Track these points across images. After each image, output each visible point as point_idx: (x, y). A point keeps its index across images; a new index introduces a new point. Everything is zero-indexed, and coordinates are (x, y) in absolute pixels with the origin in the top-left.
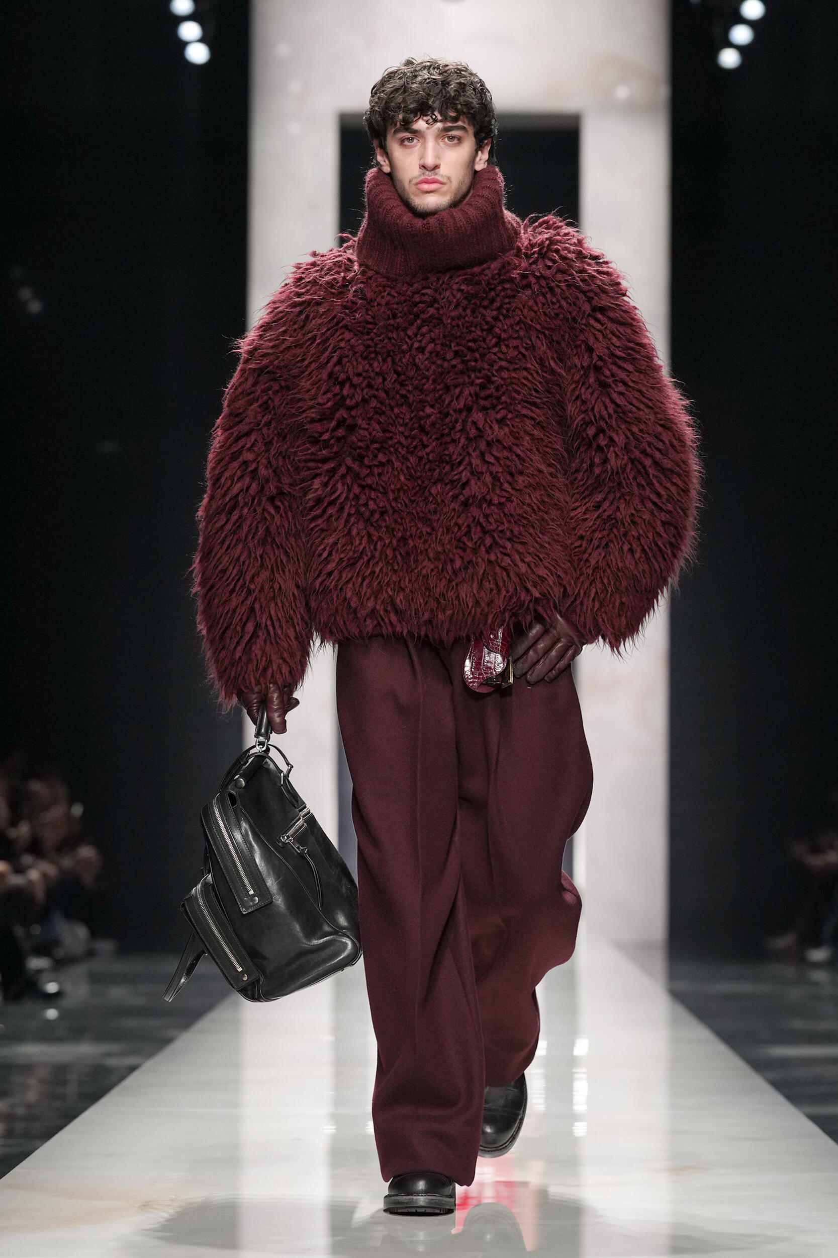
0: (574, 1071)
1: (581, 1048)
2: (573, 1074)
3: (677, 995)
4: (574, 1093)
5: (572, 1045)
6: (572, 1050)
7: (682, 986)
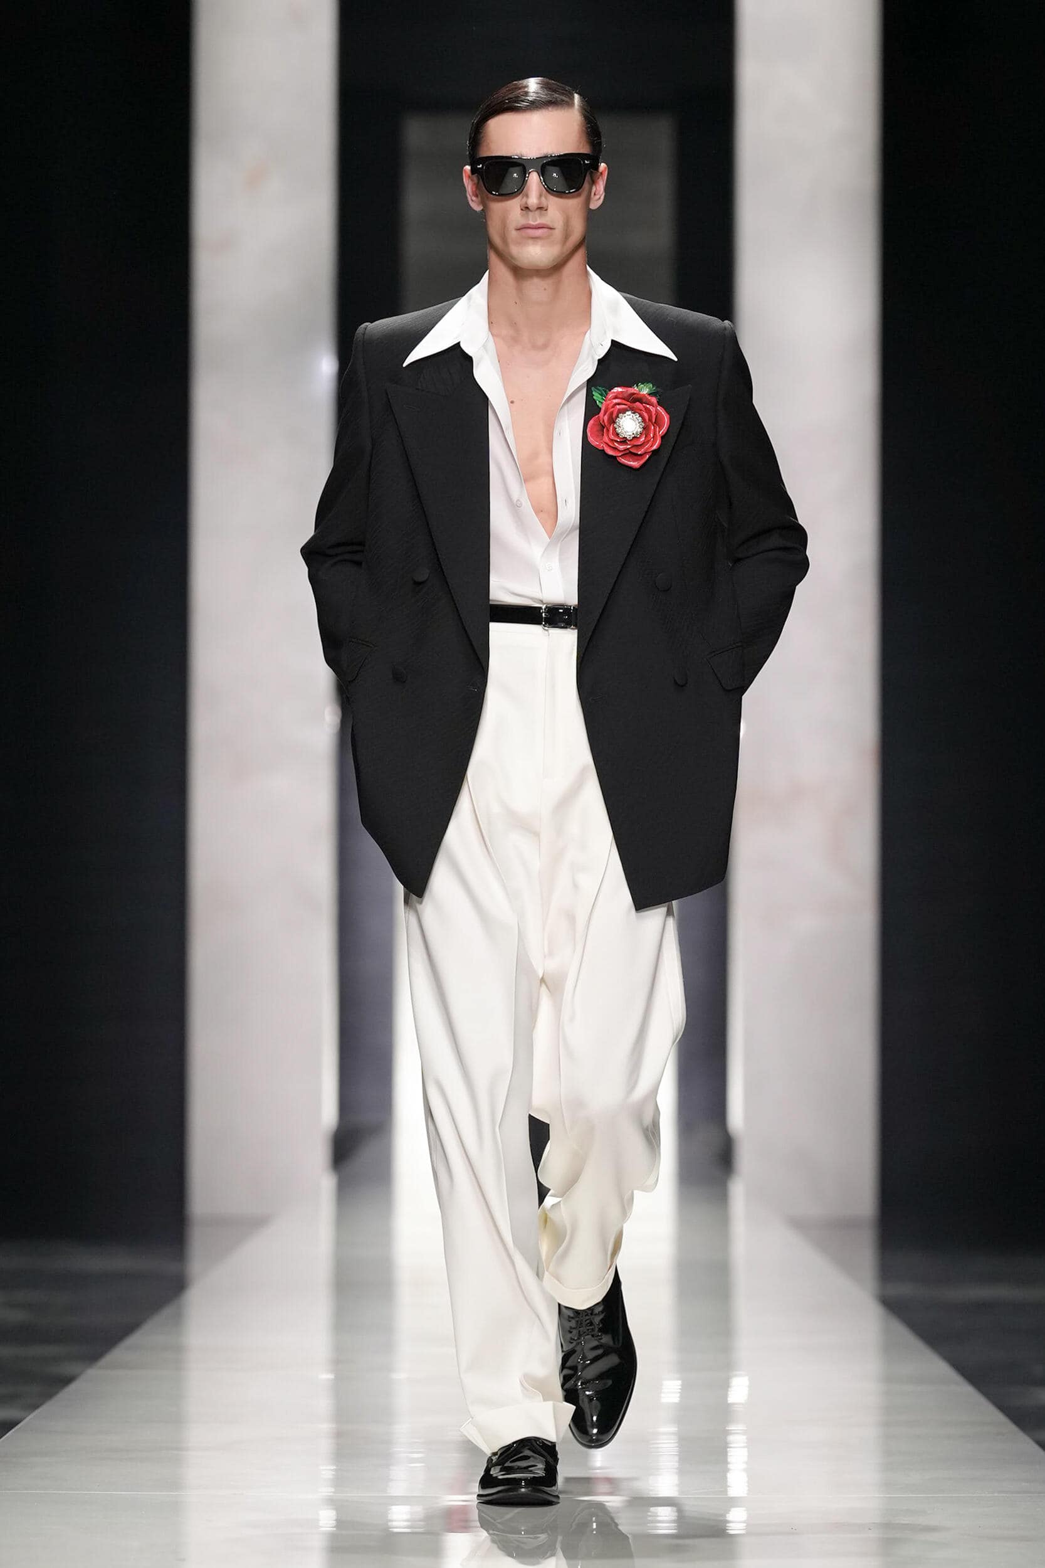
0: (727, 1428)
1: (739, 1391)
2: (727, 1433)
3: (893, 1305)
4: (730, 1466)
5: (725, 1386)
6: (726, 1396)
7: (904, 1290)
